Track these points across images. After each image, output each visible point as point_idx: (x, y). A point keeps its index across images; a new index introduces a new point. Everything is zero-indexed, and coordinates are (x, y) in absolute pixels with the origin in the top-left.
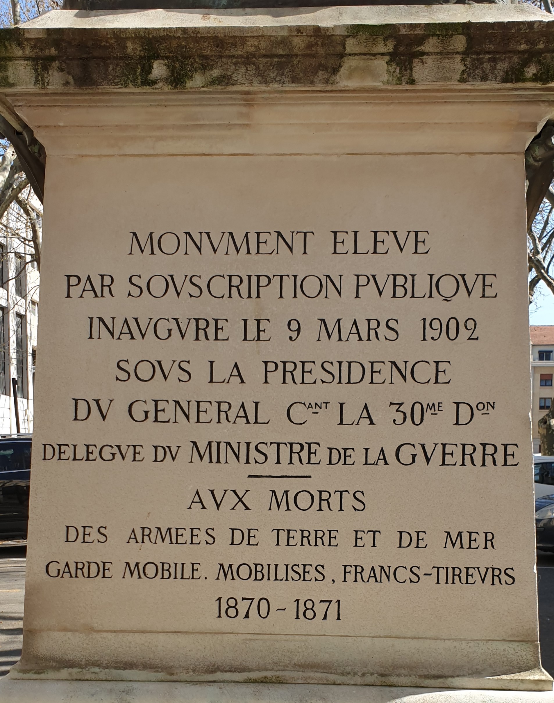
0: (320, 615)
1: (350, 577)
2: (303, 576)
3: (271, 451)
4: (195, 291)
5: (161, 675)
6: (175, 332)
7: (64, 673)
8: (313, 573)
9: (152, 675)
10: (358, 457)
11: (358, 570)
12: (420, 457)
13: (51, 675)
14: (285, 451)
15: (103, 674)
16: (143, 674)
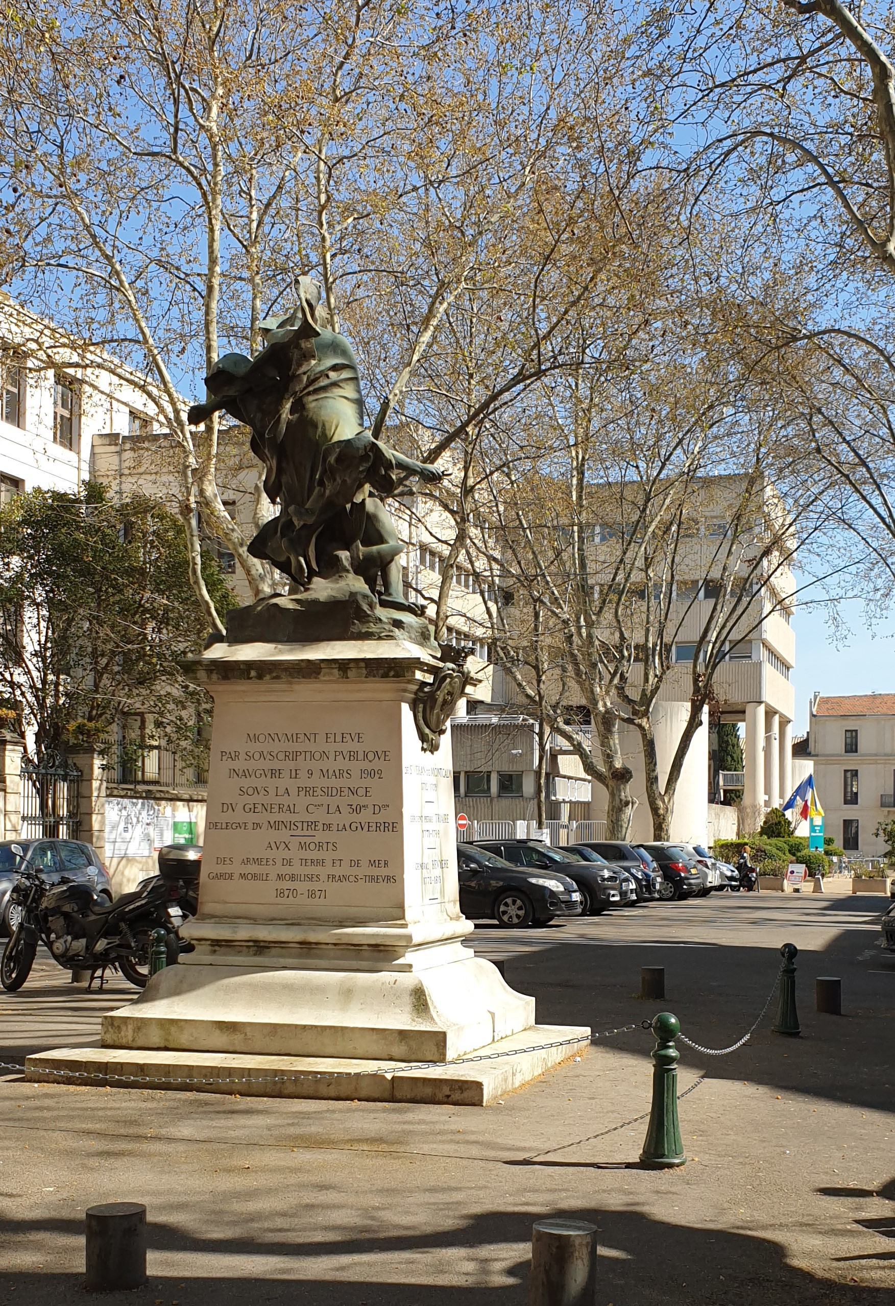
0: (318, 897)
1: (330, 880)
2: (311, 880)
3: (300, 825)
4: (271, 758)
5: (252, 922)
6: (263, 775)
7: (213, 920)
8: (315, 878)
9: (249, 922)
10: (334, 828)
11: (334, 877)
12: (359, 828)
13: (208, 921)
14: (305, 825)
15: (229, 920)
16: (245, 921)
